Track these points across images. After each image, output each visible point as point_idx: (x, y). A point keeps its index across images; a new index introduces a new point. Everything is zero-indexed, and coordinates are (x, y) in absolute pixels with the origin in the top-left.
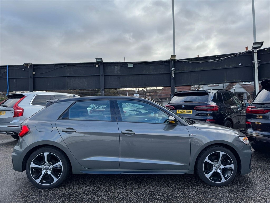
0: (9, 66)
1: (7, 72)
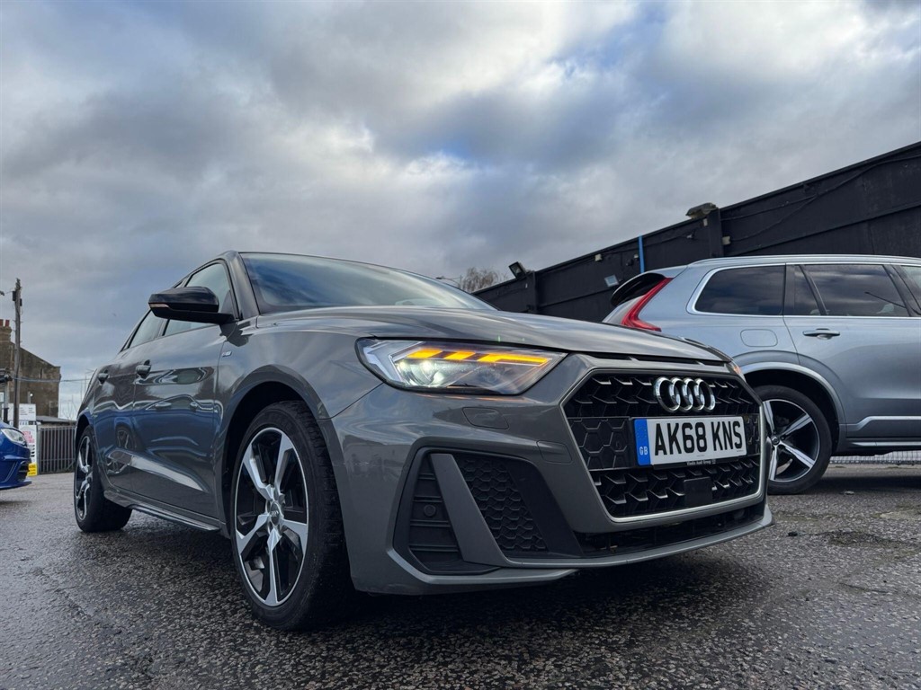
0: (646, 238)
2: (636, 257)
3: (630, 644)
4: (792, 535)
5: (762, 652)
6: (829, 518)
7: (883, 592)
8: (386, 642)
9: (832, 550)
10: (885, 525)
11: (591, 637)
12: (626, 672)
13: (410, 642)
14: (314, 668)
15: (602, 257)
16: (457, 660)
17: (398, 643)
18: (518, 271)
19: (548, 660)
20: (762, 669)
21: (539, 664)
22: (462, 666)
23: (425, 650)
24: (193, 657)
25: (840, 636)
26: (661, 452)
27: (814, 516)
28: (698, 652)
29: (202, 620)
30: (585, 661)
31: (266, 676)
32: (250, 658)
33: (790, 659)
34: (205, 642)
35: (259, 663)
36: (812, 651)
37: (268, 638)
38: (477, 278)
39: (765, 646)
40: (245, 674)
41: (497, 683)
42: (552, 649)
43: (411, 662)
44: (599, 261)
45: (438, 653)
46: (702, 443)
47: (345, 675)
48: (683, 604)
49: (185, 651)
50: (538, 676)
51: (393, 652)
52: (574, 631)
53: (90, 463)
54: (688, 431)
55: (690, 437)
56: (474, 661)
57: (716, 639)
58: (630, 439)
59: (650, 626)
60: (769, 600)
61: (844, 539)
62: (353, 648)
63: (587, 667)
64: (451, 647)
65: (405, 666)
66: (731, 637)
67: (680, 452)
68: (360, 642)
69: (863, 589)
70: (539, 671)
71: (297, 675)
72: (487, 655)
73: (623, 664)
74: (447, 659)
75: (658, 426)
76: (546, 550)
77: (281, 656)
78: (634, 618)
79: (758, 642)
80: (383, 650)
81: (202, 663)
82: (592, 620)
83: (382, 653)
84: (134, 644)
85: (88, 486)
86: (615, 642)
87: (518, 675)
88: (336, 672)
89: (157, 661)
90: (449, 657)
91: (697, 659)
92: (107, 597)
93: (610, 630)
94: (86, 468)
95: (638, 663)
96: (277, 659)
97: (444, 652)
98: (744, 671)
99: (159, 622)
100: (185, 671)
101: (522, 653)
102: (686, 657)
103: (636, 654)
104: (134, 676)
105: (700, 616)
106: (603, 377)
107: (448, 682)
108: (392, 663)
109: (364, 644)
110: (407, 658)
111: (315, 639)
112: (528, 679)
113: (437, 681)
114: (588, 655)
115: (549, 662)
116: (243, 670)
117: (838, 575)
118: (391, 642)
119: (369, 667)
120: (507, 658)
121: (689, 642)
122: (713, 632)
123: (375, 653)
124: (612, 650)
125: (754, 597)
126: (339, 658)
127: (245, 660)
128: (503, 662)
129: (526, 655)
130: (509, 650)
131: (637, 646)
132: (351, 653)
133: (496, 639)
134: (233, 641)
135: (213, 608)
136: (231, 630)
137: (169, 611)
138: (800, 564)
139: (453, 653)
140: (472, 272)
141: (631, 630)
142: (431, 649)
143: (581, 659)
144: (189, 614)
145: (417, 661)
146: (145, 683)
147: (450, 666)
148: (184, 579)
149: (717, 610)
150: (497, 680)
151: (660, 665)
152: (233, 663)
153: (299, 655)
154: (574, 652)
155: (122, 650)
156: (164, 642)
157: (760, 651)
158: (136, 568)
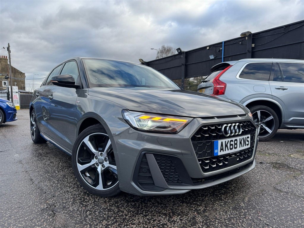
0: (225, 42)
1: (222, 50)
3: (204, 211)
4: (261, 163)
5: (246, 219)
6: (274, 155)
7: (287, 193)
8: (128, 204)
9: (273, 171)
10: (292, 160)
11: (192, 207)
12: (202, 224)
13: (135, 205)
14: (105, 214)
15: (209, 48)
16: (150, 214)
17: (131, 204)
18: (179, 51)
19: (178, 217)
20: (245, 226)
21: (175, 218)
22: (151, 217)
23: (140, 209)
24: (68, 206)
25: (271, 213)
26: (222, 151)
27: (269, 154)
28: (225, 216)
29: (71, 189)
30: (189, 218)
31: (90, 217)
32: (85, 208)
33: (254, 222)
34: (72, 199)
35: (88, 210)
36: (262, 219)
37: (91, 199)
38: (165, 49)
39: (247, 216)
40: (84, 215)
41: (161, 226)
42: (180, 212)
43: (135, 214)
44: (208, 49)
45: (144, 210)
46: (236, 146)
47: (115, 219)
48: (222, 194)
49: (65, 203)
50: (174, 224)
51: (130, 209)
52: (187, 203)
53: (35, 121)
54: (232, 143)
55: (232, 145)
56: (155, 215)
57: (232, 211)
58: (212, 147)
59: (211, 203)
60: (250, 194)
61: (277, 166)
62: (118, 206)
63: (190, 221)
64: (148, 208)
65: (133, 216)
66: (237, 211)
67: (228, 150)
68: (120, 203)
69: (281, 191)
70: (175, 222)
71: (100, 217)
72: (159, 213)
73: (201, 220)
74: (147, 214)
75: (222, 142)
76: (182, 183)
77: (95, 207)
78: (206, 199)
79: (245, 214)
80: (126, 207)
81: (71, 209)
82: (193, 199)
83: (127, 209)
84: (50, 198)
85: (35, 129)
86: (200, 210)
87: (168, 223)
88: (112, 217)
89: (57, 206)
90: (147, 213)
91: (225, 220)
92: (42, 176)
93: (199, 204)
94: (34, 123)
95: (206, 220)
96: (94, 209)
97: (146, 210)
98: (239, 226)
99: (58, 189)
100: (66, 212)
101: (170, 213)
102: (221, 218)
103: (206, 216)
104: (50, 213)
105: (228, 200)
106: (205, 126)
107: (146, 224)
108: (129, 214)
109: (121, 204)
110: (134, 212)
111: (106, 201)
112: (171, 225)
113: (143, 223)
114: (191, 215)
115: (178, 218)
116: (83, 213)
117: (274, 183)
118: (129, 204)
119: (122, 215)
120: (165, 214)
121: (223, 212)
122: (231, 208)
123: (124, 208)
124: (198, 213)
125: (246, 192)
126: (113, 210)
127: (84, 209)
128: (164, 217)
129: (171, 214)
130: (166, 211)
131: (207, 212)
132: (117, 208)
133: (162, 205)
134: (80, 199)
135: (75, 184)
136: (80, 194)
137: (61, 184)
138: (262, 177)
139: (149, 211)
140: (163, 47)
141: (205, 204)
142: (142, 208)
143: (188, 217)
144: (67, 186)
145: (137, 214)
146: (53, 216)
147: (147, 217)
148: (66, 169)
149: (233, 197)
150: (161, 225)
151: (213, 222)
152: (80, 210)
153: (101, 208)
154: (187, 214)
155: (46, 201)
156: (59, 198)
157: (245, 218)
158: (51, 163)
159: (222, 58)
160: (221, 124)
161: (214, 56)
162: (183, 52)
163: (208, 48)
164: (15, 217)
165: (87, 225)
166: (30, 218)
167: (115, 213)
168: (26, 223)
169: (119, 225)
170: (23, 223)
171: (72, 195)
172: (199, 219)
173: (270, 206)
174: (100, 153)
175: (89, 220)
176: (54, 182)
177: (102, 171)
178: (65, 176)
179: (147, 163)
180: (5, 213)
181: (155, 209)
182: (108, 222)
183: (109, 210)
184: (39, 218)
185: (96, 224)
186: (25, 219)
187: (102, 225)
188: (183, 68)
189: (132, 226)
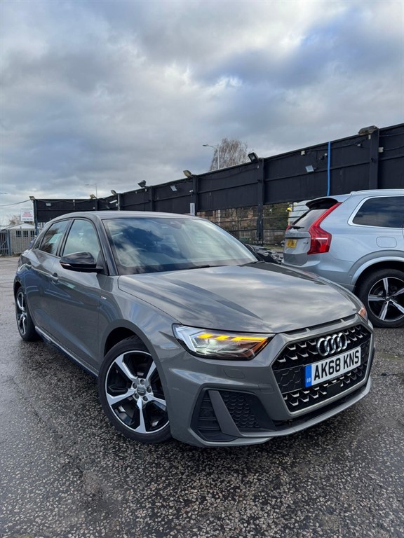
0: (333, 143)
1: (327, 156)
2: (326, 154)
3: (293, 465)
4: (384, 375)
5: (351, 477)
8: (183, 454)
9: (401, 389)
11: (275, 458)
12: (288, 487)
13: (193, 456)
14: (152, 472)
15: (306, 153)
16: (215, 472)
17: (188, 455)
18: (253, 158)
19: (255, 475)
20: (349, 488)
21: (251, 478)
22: (217, 476)
23: (200, 462)
24: (99, 459)
25: (388, 467)
26: (317, 378)
27: (399, 355)
28: (322, 473)
29: (98, 430)
30: (272, 477)
31: (133, 476)
33: (362, 482)
34: (102, 448)
35: (128, 466)
36: (373, 477)
37: (130, 446)
38: (227, 146)
39: (353, 472)
40: (123, 474)
42: (257, 466)
43: (195, 471)
44: (303, 155)
45: (206, 466)
46: (338, 368)
47: (167, 479)
48: (320, 434)
49: (94, 454)
50: (250, 487)
51: (187, 462)
52: (268, 452)
53: (24, 307)
54: (332, 364)
55: (333, 367)
56: (222, 473)
57: (332, 464)
58: (303, 375)
59: (303, 450)
60: (361, 434)
62: (169, 458)
63: (272, 482)
64: (212, 461)
65: (192, 474)
66: (339, 464)
67: (326, 375)
68: (171, 453)
70: (251, 483)
71: (147, 477)
72: (229, 468)
73: (287, 480)
74: (211, 471)
75: (317, 366)
76: (260, 427)
77: (137, 461)
78: (296, 444)
79: (350, 470)
80: (182, 460)
81: (103, 464)
83: (182, 463)
84: (70, 447)
85: (24, 318)
86: (286, 463)
87: (242, 485)
88: (163, 476)
89: (83, 460)
90: (212, 469)
91: (321, 478)
92: (51, 407)
93: (285, 452)
94: (22, 308)
95: (294, 480)
96: (136, 464)
97: (209, 465)
98: (340, 489)
99: (79, 430)
100: (97, 469)
101: (243, 468)
102: (316, 477)
103: (294, 473)
104: (75, 471)
105: (327, 445)
106: (292, 345)
107: (211, 488)
108: (187, 471)
109: (173, 455)
110: (193, 467)
111: (151, 449)
112: (246, 488)
113: (207, 487)
114: (273, 473)
115: (256, 477)
116: (122, 470)
117: (399, 414)
118: (185, 455)
119: (176, 473)
120: (237, 471)
121: (319, 466)
122: (331, 459)
123: (178, 462)
124: (284, 469)
125: (354, 430)
126: (163, 465)
127: (122, 463)
128: (235, 475)
129: (246, 470)
130: (238, 465)
131: (296, 467)
132: (168, 462)
133: (232, 456)
134: (114, 448)
135: (102, 421)
136: (112, 439)
137: (81, 421)
138: (382, 402)
139: (213, 466)
140: (225, 141)
141: (294, 453)
142: (203, 462)
143: (270, 475)
144: (91, 425)
145: (197, 471)
146: (81, 477)
147: (212, 476)
148: (83, 392)
149: (336, 440)
150: (232, 488)
151: (304, 482)
152: (117, 465)
153: (145, 461)
154: (267, 470)
155: (66, 451)
156: (84, 446)
157: (350, 475)
158: (58, 381)
159: (327, 171)
160: (316, 339)
161: (313, 167)
162: (261, 160)
163: (303, 153)
164: (29, 478)
165: (130, 490)
166: (50, 480)
167: (166, 471)
168: (46, 488)
169: (174, 489)
170: (41, 488)
171: (100, 441)
172: (285, 478)
173: (388, 454)
174: (140, 379)
175: (132, 482)
176: (70, 418)
177: (143, 406)
178: (84, 406)
179: (210, 404)
180: (14, 473)
181: (222, 462)
182: (159, 485)
183: (158, 466)
184: (62, 480)
185: (141, 488)
186: (43, 482)
187: (151, 490)
188: (261, 186)
189: (192, 490)
